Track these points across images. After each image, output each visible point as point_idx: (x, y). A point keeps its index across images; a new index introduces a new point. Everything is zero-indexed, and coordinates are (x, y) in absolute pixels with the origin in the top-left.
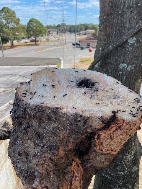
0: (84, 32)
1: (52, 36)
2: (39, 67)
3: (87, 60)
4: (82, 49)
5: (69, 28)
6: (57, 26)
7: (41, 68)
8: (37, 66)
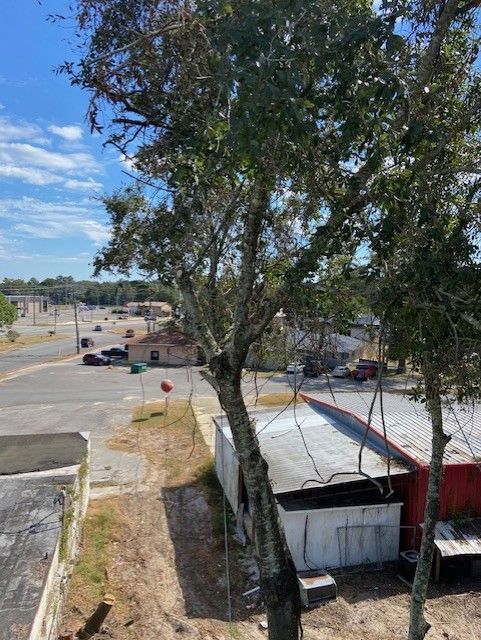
0: (133, 305)
1: (23, 316)
2: (20, 481)
3: (153, 415)
4: (135, 370)
5: (85, 291)
6: (43, 284)
7: (28, 481)
8: (13, 477)
